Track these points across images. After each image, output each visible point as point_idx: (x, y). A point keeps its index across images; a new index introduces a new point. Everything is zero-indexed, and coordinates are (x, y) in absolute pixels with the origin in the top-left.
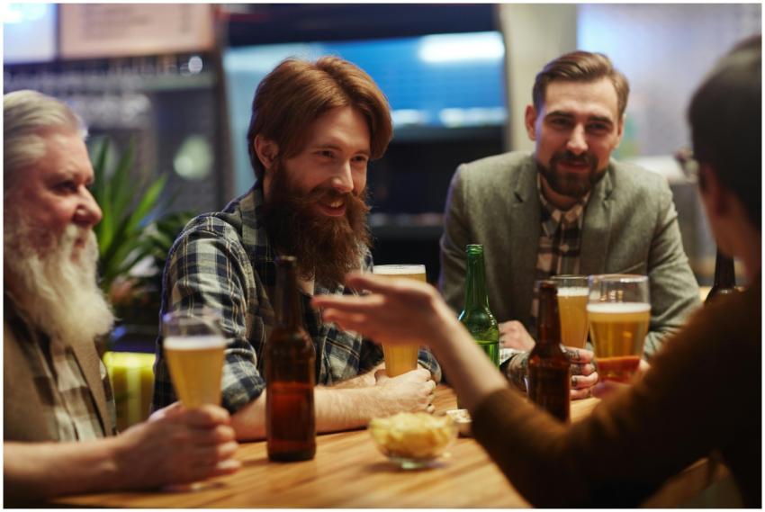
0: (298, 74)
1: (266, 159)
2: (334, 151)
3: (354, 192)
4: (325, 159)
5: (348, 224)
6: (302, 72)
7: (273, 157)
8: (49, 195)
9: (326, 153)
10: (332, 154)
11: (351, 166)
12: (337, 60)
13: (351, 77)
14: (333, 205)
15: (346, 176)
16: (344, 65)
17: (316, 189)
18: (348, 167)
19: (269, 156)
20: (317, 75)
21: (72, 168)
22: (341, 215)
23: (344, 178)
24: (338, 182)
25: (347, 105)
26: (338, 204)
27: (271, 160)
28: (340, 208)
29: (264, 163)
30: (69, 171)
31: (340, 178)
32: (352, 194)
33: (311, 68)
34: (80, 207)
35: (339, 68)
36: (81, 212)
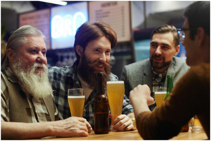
0: (88, 26)
1: (79, 53)
2: (100, 50)
3: (106, 62)
4: (97, 52)
5: (105, 72)
6: (89, 26)
7: (81, 52)
8: (28, 54)
9: (97, 50)
10: (99, 50)
11: (105, 54)
12: (100, 22)
13: (105, 27)
14: (100, 66)
15: (104, 57)
16: (103, 24)
17: (95, 61)
18: (104, 54)
19: (80, 52)
20: (94, 27)
21: (35, 46)
22: (103, 69)
23: (103, 58)
24: (101, 59)
25: (103, 36)
26: (101, 66)
27: (81, 53)
28: (102, 67)
29: (79, 54)
30: (34, 47)
31: (102, 58)
32: (105, 63)
33: (93, 25)
34: (38, 58)
35: (101, 24)
36: (39, 59)
